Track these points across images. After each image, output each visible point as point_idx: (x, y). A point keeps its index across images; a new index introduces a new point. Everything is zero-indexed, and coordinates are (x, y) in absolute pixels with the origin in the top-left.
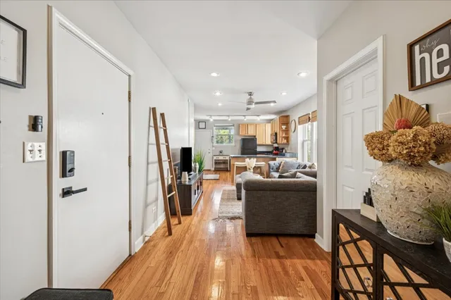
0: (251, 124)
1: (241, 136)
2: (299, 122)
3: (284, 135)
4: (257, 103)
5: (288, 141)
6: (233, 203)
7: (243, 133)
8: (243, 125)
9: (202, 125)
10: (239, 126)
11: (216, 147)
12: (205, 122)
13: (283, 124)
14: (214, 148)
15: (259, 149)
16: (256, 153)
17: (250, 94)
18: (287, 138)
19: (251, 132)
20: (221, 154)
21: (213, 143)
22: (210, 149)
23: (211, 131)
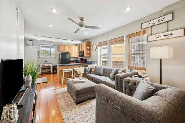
0: (66, 45)
1: (60, 52)
2: (99, 45)
3: (88, 52)
4: (87, 27)
5: (90, 55)
6: (73, 112)
7: (61, 50)
8: (61, 45)
9: (30, 43)
10: (58, 46)
11: (42, 58)
12: (33, 41)
13: (88, 46)
14: (40, 59)
15: (72, 59)
16: (70, 62)
17: (82, 19)
18: (90, 54)
19: (66, 50)
20: (46, 63)
21: (39, 56)
22: (37, 59)
23: (38, 47)
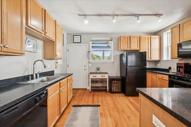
0: (134, 37)
1: (122, 50)
8: (124, 37)
9: (77, 39)
11: (92, 63)
12: (80, 35)
14: (90, 65)
20: (98, 71)
21: (89, 59)
22: (85, 65)
23: (87, 45)
